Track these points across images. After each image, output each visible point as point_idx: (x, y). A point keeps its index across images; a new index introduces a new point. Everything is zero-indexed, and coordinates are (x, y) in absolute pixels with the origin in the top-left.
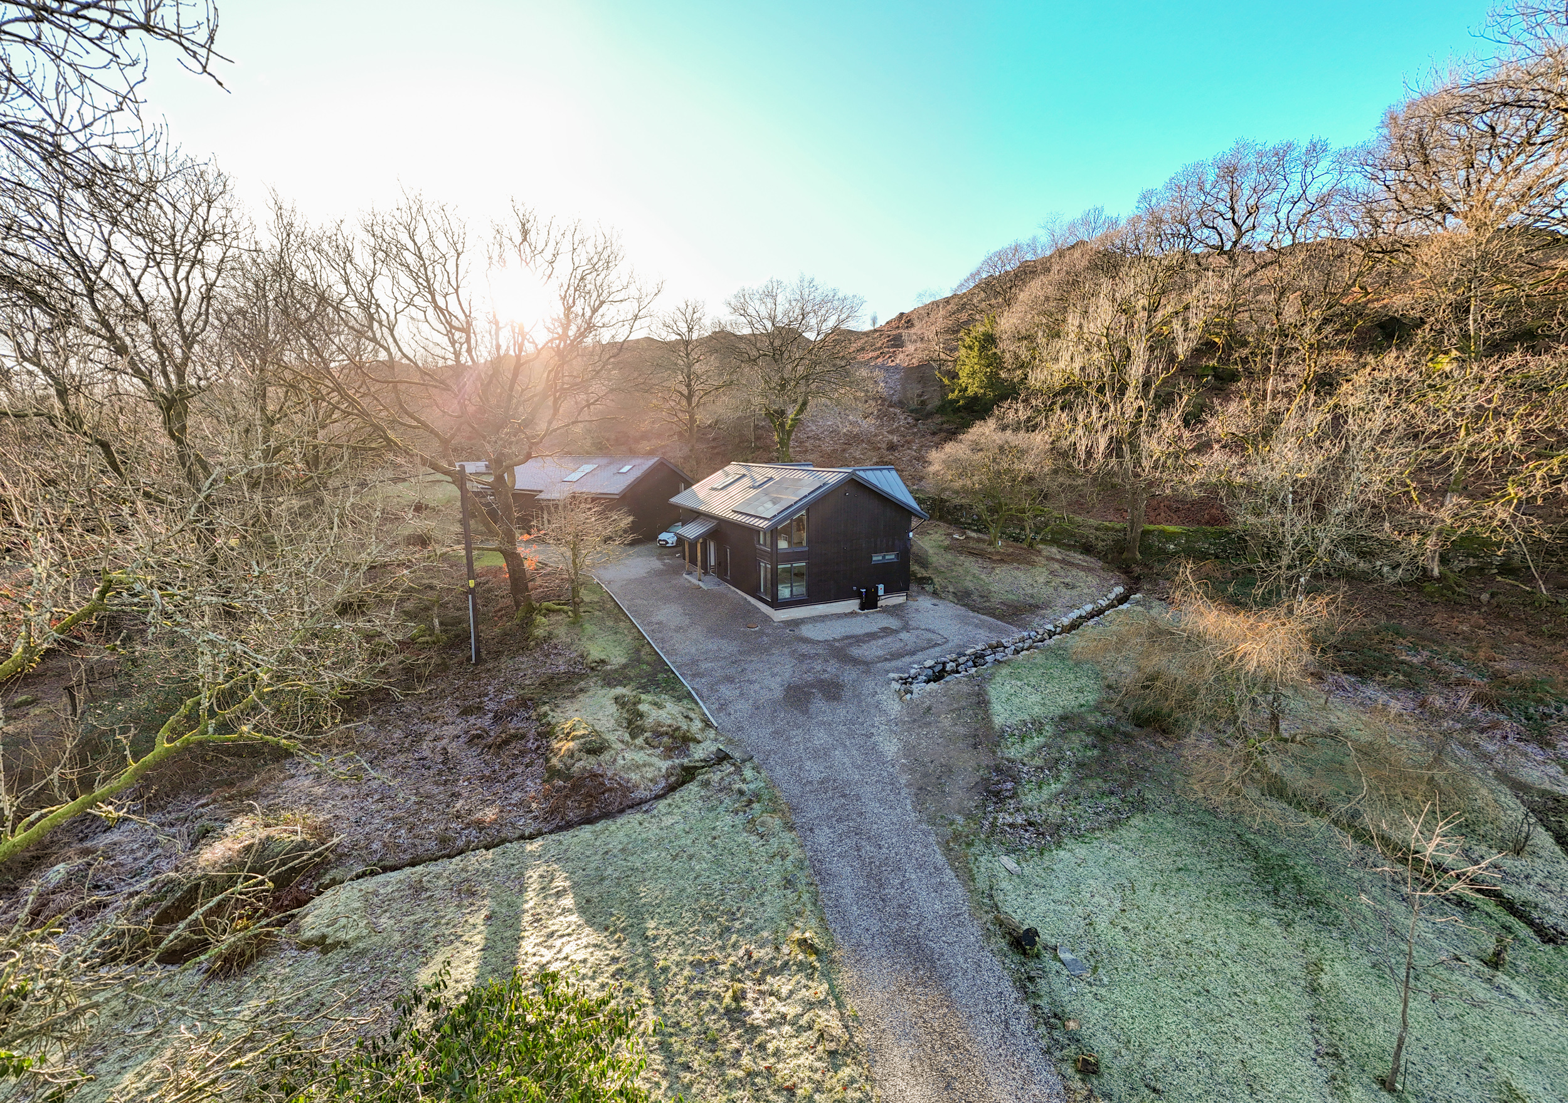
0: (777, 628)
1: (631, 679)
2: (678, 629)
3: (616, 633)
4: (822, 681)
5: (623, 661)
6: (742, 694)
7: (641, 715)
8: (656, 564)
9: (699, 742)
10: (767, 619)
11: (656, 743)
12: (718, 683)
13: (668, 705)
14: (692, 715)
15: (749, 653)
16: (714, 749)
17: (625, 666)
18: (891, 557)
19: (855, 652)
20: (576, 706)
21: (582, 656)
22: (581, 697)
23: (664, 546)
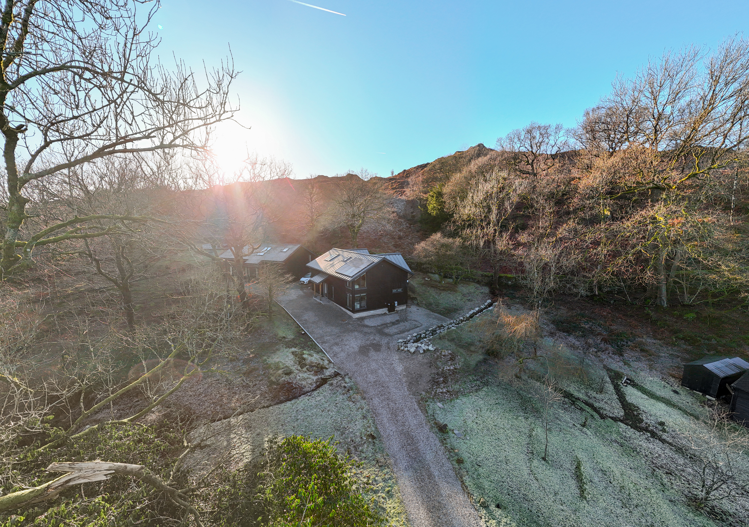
0: (354, 321)
1: (297, 345)
2: (314, 323)
3: (288, 325)
4: (373, 344)
5: (293, 337)
6: (342, 350)
7: (304, 359)
8: (301, 293)
9: (327, 369)
10: (350, 317)
11: (311, 370)
12: (332, 345)
13: (314, 355)
14: (324, 358)
15: (344, 332)
16: (333, 371)
17: (293, 339)
18: (400, 290)
19: (387, 331)
20: (277, 356)
21: (275, 335)
22: (278, 352)
23: (303, 284)
